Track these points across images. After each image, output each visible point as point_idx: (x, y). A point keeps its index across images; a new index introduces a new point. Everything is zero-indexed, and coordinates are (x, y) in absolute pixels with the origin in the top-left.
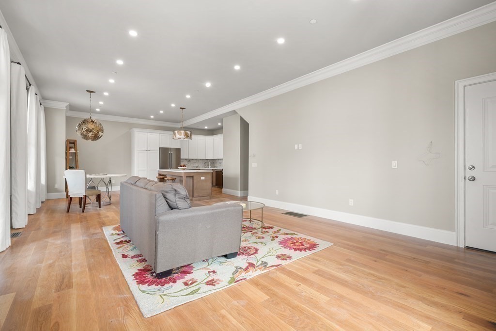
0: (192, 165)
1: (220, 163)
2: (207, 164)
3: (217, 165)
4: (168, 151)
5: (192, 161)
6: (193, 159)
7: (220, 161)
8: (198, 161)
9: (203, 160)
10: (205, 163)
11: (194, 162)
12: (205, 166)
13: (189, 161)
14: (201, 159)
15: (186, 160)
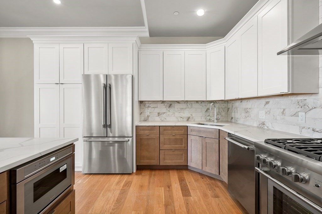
1: (247, 111)
5: (177, 106)
6: (178, 102)
8: (190, 106)
9: (203, 104)
10: (208, 109)
11: (182, 109)
12: (208, 118)
13: (171, 105)
14: (197, 102)
15: (163, 104)
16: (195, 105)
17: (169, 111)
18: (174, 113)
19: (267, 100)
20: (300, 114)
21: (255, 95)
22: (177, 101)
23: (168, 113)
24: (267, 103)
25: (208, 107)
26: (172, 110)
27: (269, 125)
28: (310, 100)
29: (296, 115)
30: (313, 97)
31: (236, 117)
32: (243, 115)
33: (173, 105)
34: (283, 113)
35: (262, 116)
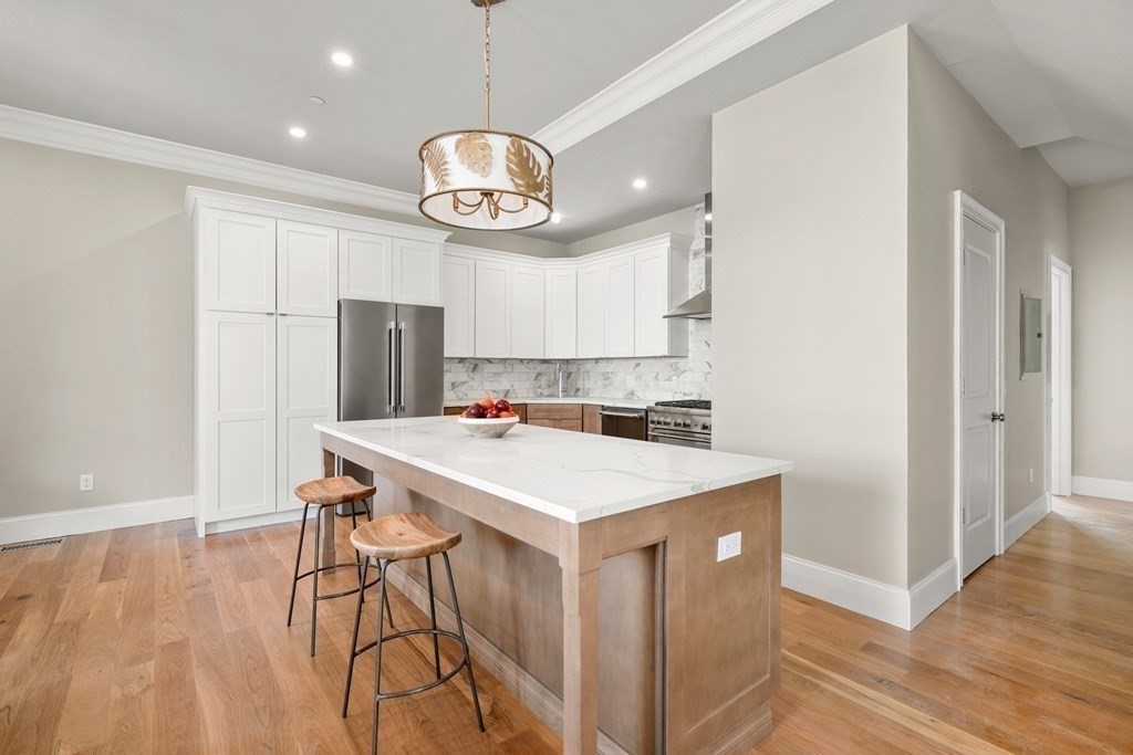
0: (488, 385)
1: (606, 377)
2: (544, 381)
3: (589, 384)
4: (383, 320)
5: (488, 368)
6: (489, 361)
7: (602, 367)
8: (509, 369)
9: (531, 365)
10: (539, 374)
11: (496, 374)
12: (539, 390)
13: (476, 365)
14: (521, 360)
15: (461, 365)
16: (519, 367)
17: (473, 379)
18: (482, 383)
19: (638, 361)
20: (674, 378)
21: (632, 356)
22: (486, 359)
23: (471, 383)
24: (638, 365)
25: (539, 371)
26: (477, 376)
27: (639, 393)
28: (681, 362)
29: (669, 379)
30: (684, 360)
31: (586, 387)
32: (600, 383)
33: (480, 365)
34: (656, 378)
35: (631, 382)
